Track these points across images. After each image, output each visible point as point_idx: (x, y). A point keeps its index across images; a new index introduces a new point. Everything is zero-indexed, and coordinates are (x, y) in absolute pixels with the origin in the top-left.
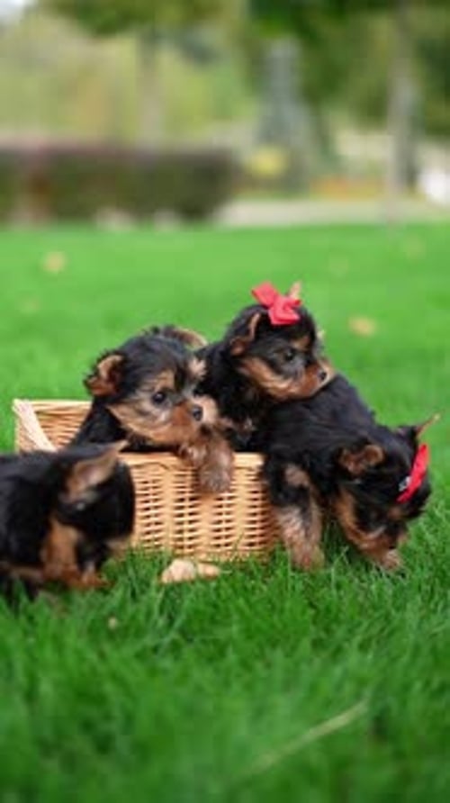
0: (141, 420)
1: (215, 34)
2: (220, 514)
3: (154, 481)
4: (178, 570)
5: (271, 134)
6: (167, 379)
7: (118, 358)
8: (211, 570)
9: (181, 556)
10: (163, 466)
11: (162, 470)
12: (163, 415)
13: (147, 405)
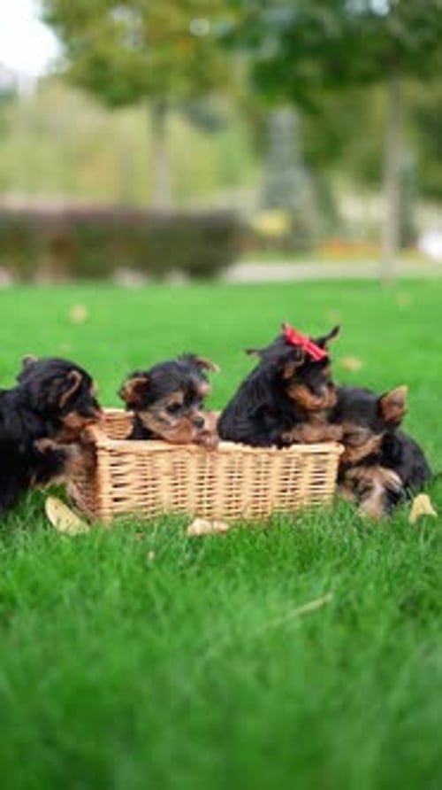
0: (158, 424)
1: (222, 104)
2: (231, 489)
3: (182, 463)
4: (199, 526)
5: (274, 199)
6: (179, 397)
7: (143, 380)
8: (224, 527)
9: (200, 516)
10: (189, 451)
11: (188, 455)
12: (174, 422)
13: (163, 414)
